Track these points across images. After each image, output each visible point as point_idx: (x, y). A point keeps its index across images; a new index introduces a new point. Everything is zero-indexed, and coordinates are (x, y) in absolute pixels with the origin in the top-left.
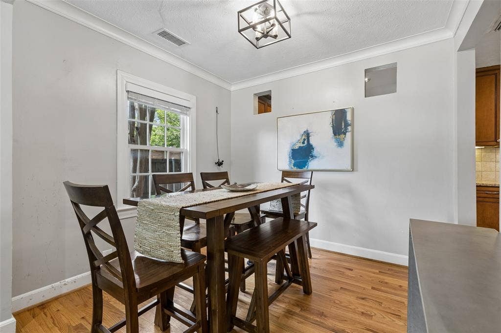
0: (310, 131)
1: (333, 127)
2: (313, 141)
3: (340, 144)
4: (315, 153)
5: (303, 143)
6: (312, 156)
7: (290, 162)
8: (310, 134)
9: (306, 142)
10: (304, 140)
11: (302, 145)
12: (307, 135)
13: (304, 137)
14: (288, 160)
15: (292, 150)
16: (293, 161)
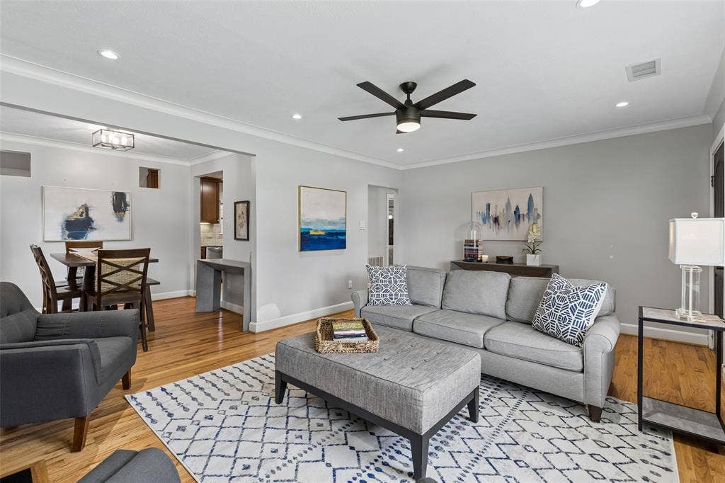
0: (89, 206)
1: (113, 204)
2: (91, 215)
3: (121, 219)
4: (94, 225)
5: (81, 215)
6: (92, 228)
7: (63, 233)
8: (90, 209)
9: (84, 215)
10: (82, 213)
11: (80, 217)
12: (87, 209)
13: (81, 210)
14: (60, 231)
15: (67, 221)
16: (67, 233)
